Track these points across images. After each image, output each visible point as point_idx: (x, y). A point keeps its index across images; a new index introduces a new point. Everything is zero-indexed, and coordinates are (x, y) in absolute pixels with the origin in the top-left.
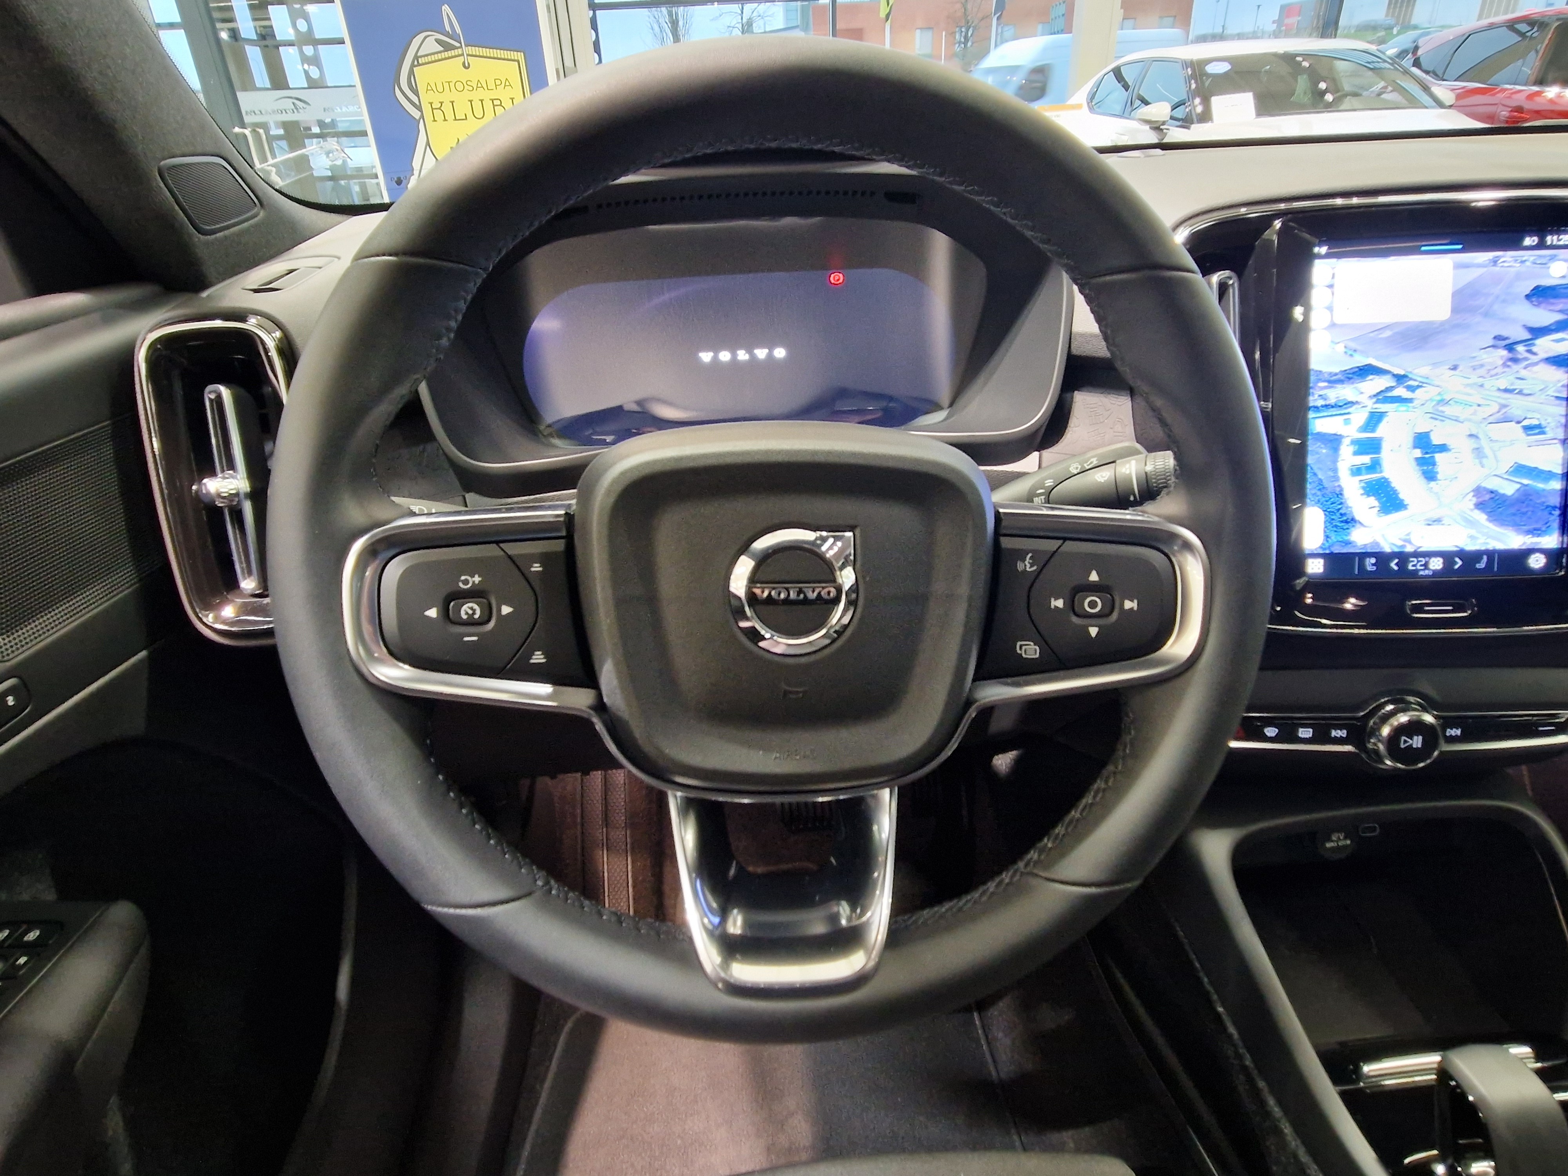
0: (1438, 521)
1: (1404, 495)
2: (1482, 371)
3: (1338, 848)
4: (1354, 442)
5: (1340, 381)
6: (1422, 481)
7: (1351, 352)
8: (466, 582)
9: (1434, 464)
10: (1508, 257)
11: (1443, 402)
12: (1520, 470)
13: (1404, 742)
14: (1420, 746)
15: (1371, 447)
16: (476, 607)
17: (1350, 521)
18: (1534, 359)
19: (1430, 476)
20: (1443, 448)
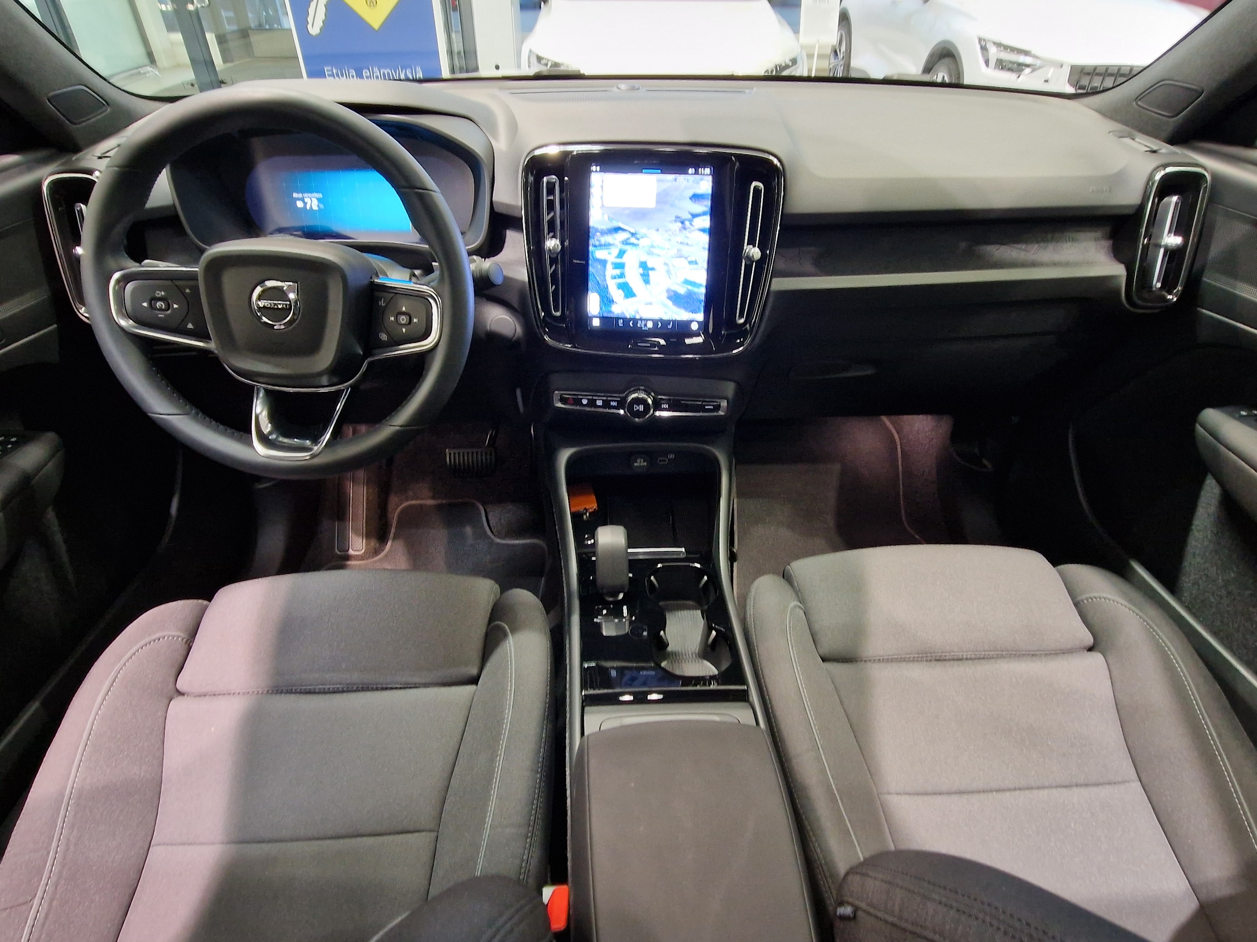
0: (651, 304)
1: (635, 291)
2: (671, 233)
3: (640, 467)
4: (613, 263)
5: (607, 233)
6: (644, 284)
7: (610, 219)
8: (158, 294)
9: (648, 275)
10: (681, 178)
11: (653, 246)
12: (687, 282)
13: (636, 408)
14: (642, 410)
15: (620, 266)
16: (163, 304)
17: (611, 301)
18: (692, 228)
19: (647, 282)
20: (653, 269)
